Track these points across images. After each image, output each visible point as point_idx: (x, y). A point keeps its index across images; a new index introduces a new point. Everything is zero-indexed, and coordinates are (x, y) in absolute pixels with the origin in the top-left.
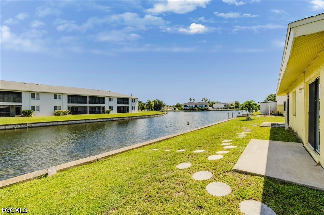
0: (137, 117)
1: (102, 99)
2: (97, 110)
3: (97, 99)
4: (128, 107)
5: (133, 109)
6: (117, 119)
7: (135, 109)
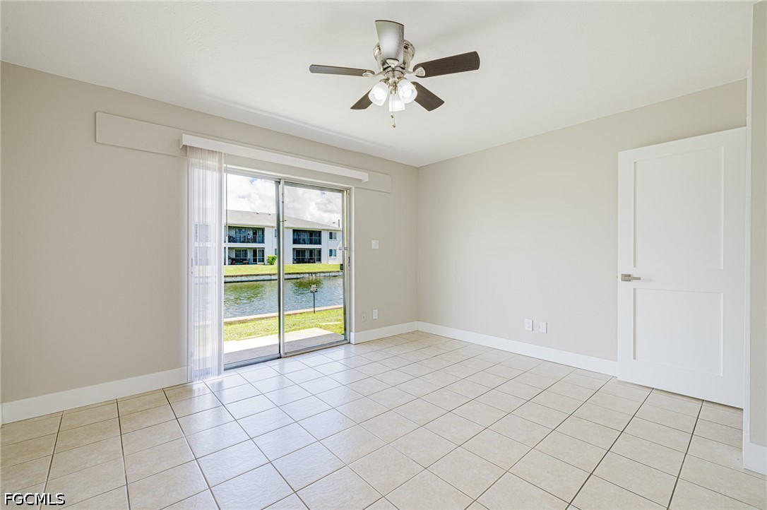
0: (331, 274)
1: (260, 233)
2: (250, 256)
3: (251, 233)
4: (320, 251)
5: (331, 255)
6: (295, 276)
7: (337, 255)
